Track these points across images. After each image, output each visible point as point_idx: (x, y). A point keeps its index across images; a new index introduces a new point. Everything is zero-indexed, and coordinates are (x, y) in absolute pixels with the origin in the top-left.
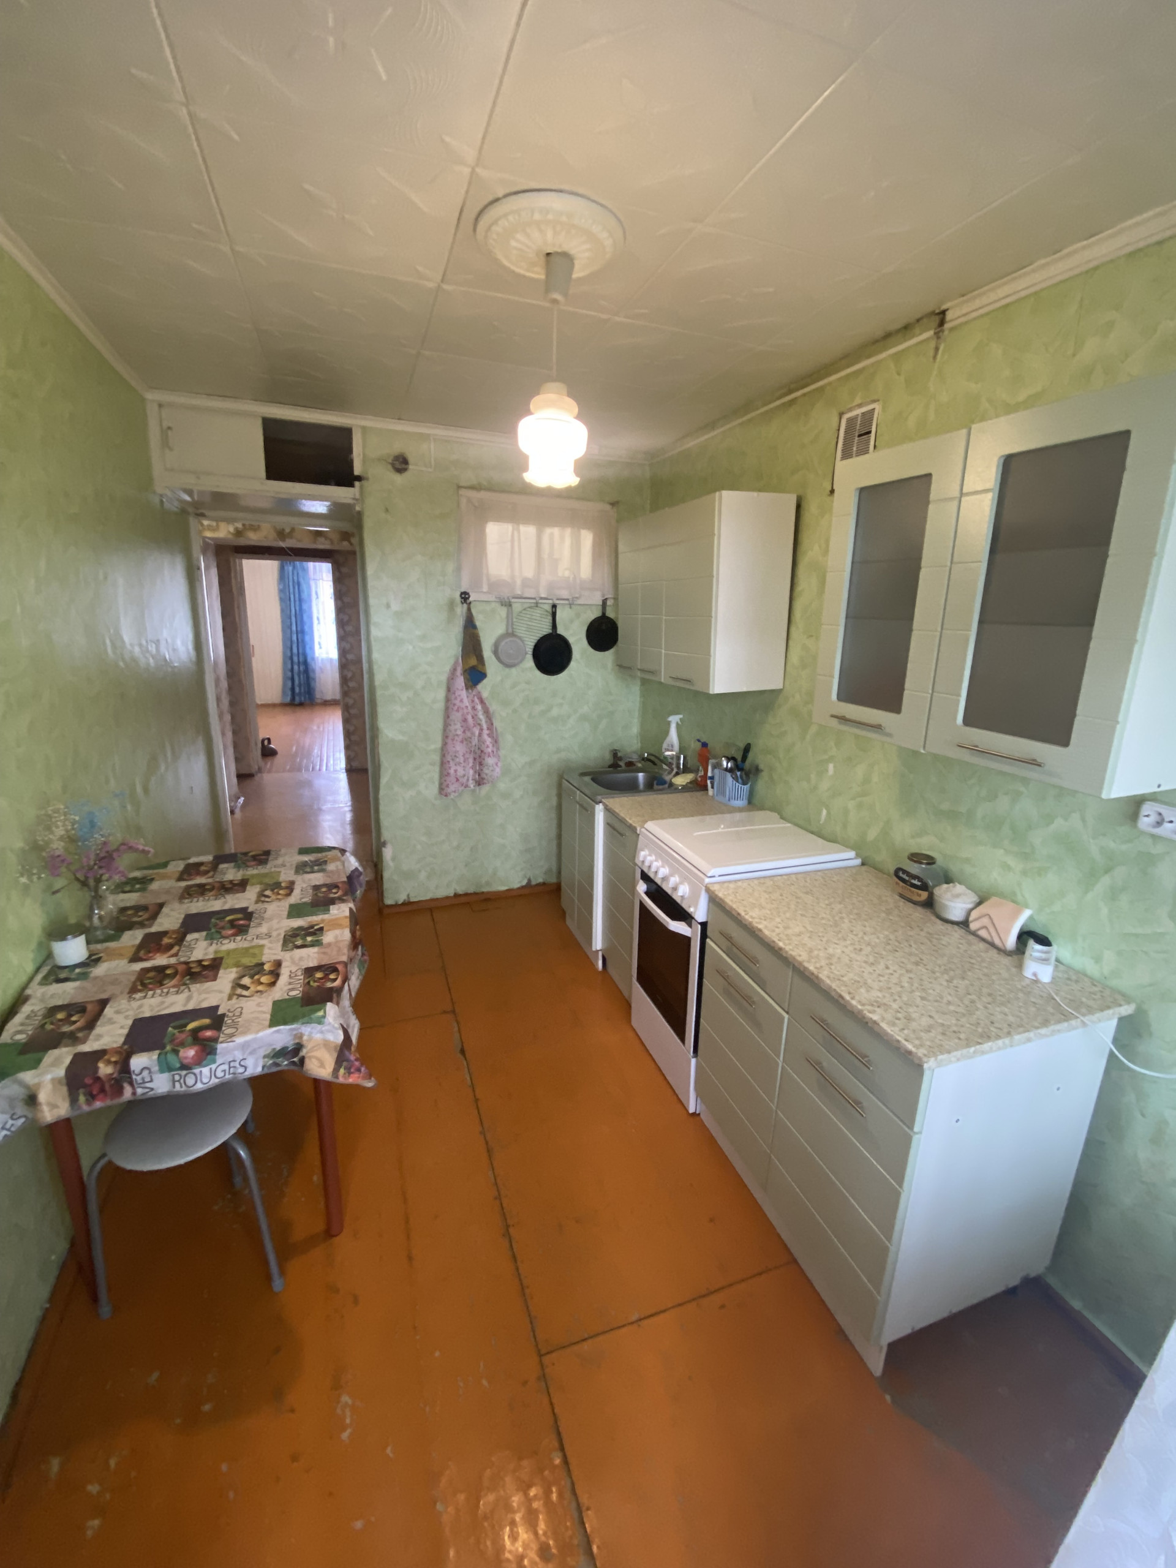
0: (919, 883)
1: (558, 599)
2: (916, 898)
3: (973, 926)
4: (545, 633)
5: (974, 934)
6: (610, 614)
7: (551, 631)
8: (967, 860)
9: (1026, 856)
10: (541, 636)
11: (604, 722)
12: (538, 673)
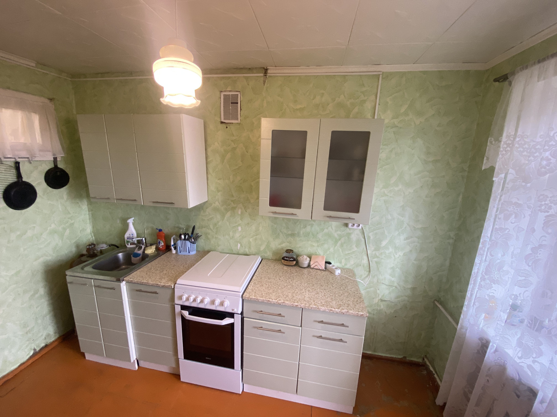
0: (293, 259)
1: (19, 158)
2: (293, 264)
3: (312, 266)
4: (11, 182)
5: (313, 268)
6: (61, 165)
7: (16, 180)
8: (300, 247)
9: (318, 241)
10: (9, 184)
11: (68, 232)
12: (11, 210)
